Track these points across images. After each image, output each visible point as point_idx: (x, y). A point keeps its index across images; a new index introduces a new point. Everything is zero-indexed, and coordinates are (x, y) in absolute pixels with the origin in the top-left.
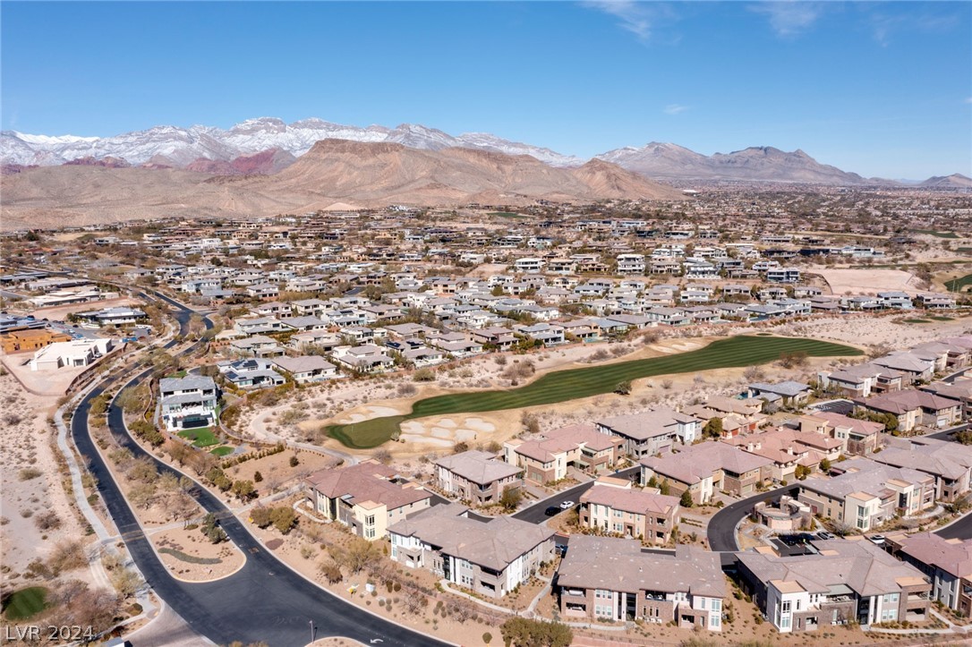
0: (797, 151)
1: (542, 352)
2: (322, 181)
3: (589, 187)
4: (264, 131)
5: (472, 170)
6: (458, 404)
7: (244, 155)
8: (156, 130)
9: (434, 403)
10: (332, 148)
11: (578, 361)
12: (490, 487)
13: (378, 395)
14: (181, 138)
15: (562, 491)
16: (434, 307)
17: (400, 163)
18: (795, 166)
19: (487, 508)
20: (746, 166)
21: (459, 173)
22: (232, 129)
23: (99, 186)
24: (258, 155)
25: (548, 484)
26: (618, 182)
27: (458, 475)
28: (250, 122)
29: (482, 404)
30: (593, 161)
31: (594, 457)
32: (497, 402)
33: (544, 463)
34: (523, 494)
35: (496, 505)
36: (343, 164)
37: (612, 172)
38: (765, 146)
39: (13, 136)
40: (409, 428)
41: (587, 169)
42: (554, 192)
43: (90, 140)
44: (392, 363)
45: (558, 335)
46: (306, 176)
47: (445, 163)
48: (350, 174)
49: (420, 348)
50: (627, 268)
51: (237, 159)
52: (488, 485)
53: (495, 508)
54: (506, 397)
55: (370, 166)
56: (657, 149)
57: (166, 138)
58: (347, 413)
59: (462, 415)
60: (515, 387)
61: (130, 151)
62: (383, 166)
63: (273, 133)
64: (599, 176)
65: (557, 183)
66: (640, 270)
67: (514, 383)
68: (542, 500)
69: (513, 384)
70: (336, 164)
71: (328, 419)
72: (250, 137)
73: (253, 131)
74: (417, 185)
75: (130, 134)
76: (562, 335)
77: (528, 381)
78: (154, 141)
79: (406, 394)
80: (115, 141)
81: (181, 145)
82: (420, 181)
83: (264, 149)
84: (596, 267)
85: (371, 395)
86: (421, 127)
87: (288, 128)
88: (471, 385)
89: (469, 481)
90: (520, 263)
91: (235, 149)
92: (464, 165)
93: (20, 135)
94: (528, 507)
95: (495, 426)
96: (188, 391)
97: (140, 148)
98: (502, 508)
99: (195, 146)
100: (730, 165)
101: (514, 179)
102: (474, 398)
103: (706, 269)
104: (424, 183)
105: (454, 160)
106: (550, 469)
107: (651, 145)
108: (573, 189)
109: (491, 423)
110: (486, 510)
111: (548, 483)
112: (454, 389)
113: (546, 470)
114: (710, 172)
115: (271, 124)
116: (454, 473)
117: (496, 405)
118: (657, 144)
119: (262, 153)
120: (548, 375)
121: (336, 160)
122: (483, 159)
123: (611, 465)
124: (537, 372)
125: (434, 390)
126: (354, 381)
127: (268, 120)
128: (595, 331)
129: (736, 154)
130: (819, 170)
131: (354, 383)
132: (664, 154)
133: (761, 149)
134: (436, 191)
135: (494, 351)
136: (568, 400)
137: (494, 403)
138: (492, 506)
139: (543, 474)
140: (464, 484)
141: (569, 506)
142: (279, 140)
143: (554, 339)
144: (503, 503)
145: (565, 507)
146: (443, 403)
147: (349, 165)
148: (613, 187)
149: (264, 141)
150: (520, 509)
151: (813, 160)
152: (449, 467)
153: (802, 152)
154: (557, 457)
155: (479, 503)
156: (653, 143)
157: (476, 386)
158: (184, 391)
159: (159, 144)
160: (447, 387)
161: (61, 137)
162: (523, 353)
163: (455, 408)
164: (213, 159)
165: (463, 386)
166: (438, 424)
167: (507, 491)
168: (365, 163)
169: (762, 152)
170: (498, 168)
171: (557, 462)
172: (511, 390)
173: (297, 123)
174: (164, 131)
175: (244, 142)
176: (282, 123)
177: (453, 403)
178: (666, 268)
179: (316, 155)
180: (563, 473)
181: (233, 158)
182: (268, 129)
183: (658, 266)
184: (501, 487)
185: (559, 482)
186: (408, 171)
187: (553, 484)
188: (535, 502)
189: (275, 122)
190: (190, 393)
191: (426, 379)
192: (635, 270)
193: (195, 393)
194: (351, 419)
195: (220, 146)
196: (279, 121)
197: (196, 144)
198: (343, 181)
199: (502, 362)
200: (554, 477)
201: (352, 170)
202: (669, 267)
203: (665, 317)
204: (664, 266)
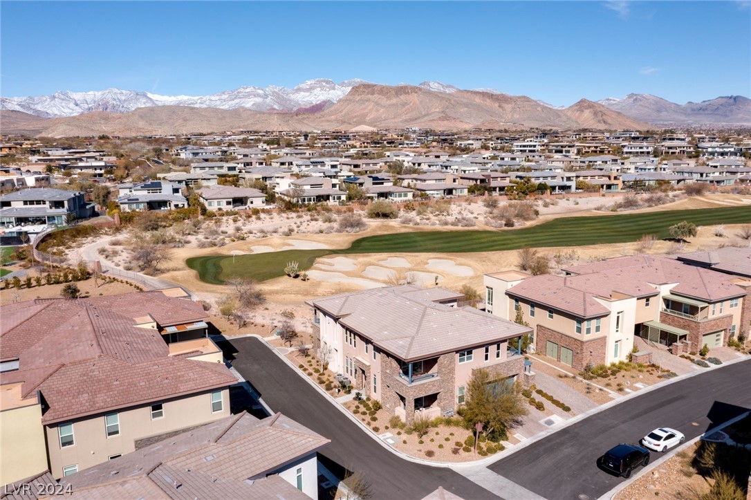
1: (547, 197)
2: (355, 117)
3: (577, 122)
4: (319, 89)
5: (479, 108)
6: (422, 243)
7: (303, 107)
8: (242, 90)
9: (387, 240)
10: (364, 92)
11: (598, 209)
12: (434, 369)
13: (310, 228)
14: (259, 95)
15: (631, 394)
16: (419, 164)
17: (418, 102)
19: (422, 429)
20: (716, 113)
21: (466, 109)
22: (296, 88)
23: (187, 120)
24: (313, 106)
25: (590, 373)
26: (604, 117)
27: (356, 334)
28: (309, 82)
29: (458, 244)
30: (582, 101)
31: (700, 316)
32: (481, 243)
33: (580, 320)
34: (527, 394)
35: (448, 422)
36: (373, 104)
37: (599, 109)
38: (735, 95)
39: (145, 96)
40: (332, 265)
41: (576, 107)
42: (547, 125)
43: (196, 98)
44: (344, 198)
45: (568, 183)
46: (343, 114)
47: (455, 101)
48: (377, 111)
49: (385, 184)
50: (633, 150)
51: (298, 110)
52: (428, 363)
53: (444, 430)
54: (495, 238)
55: (393, 105)
56: (636, 100)
57: (248, 95)
58: (250, 243)
59: (423, 256)
60: (510, 228)
61: (223, 105)
62: (404, 105)
63: (325, 90)
64: (587, 113)
65: (550, 119)
66: (648, 153)
67: (509, 224)
68: (579, 417)
69: (506, 225)
70: (367, 103)
71: (214, 249)
72: (308, 94)
73: (311, 89)
74: (431, 117)
75: (224, 93)
76: (573, 184)
77: (528, 224)
78: (240, 98)
79: (348, 229)
80: (213, 98)
81: (259, 100)
82: (433, 115)
83: (318, 102)
84: (598, 149)
85: (301, 228)
86: (439, 83)
87: (337, 87)
88: (446, 224)
89: (378, 349)
90: (517, 146)
91: (297, 103)
92: (471, 104)
93: (149, 95)
94: (542, 435)
95: (474, 269)
96: (32, 202)
97: (230, 103)
98: (463, 435)
99: (268, 100)
100: (701, 112)
101: (512, 116)
102: (446, 238)
103: (726, 150)
104: (436, 116)
105: (462, 99)
106: (594, 335)
107: (631, 96)
108: (563, 124)
109: (469, 266)
110: (415, 436)
111: (588, 369)
112: (420, 226)
113: (585, 337)
114: (683, 118)
115: (324, 84)
116: (347, 329)
117: (478, 246)
118: (636, 95)
119: (316, 105)
120: (557, 219)
121: (367, 101)
122: (488, 100)
123: (735, 338)
124: (541, 217)
125: (392, 227)
126: (284, 212)
127: (322, 81)
128: (615, 182)
129: (707, 103)
131: (284, 215)
132: (641, 103)
133: (731, 98)
134: (446, 122)
135: (483, 194)
136: (594, 244)
137: (476, 244)
138: (435, 425)
139: (576, 347)
140: (366, 357)
141: (671, 443)
142: (330, 96)
143: (563, 188)
144: (468, 418)
145: (660, 446)
146: (398, 241)
147: (377, 104)
148: (599, 121)
149: (318, 97)
150: (518, 441)
152: (335, 313)
154: (614, 307)
155: (401, 412)
156: (633, 94)
157: (453, 224)
158: (25, 203)
159: (243, 100)
160: (411, 225)
161: (178, 97)
162: (520, 199)
163: (416, 247)
164: (281, 109)
165: (434, 224)
166: (382, 263)
167: (480, 382)
168: (389, 102)
169: (732, 100)
170: (499, 106)
171: (613, 317)
172: (504, 231)
173: (344, 83)
174: (247, 91)
175: (304, 98)
176: (333, 83)
177: (415, 241)
178: (678, 150)
179: (351, 98)
180: (627, 348)
181: (295, 109)
182: (322, 88)
183: (669, 148)
184: (463, 373)
185: (616, 369)
186: (425, 109)
187: (603, 373)
188: (560, 421)
189: (327, 82)
190: (35, 206)
191: (385, 216)
192: (642, 153)
193: (42, 206)
194: (252, 251)
195: (286, 100)
196: (330, 81)
197: (269, 98)
198: (372, 116)
199: (492, 204)
200: (603, 359)
201: (379, 108)
202: (682, 149)
203: (702, 175)
204: (676, 148)
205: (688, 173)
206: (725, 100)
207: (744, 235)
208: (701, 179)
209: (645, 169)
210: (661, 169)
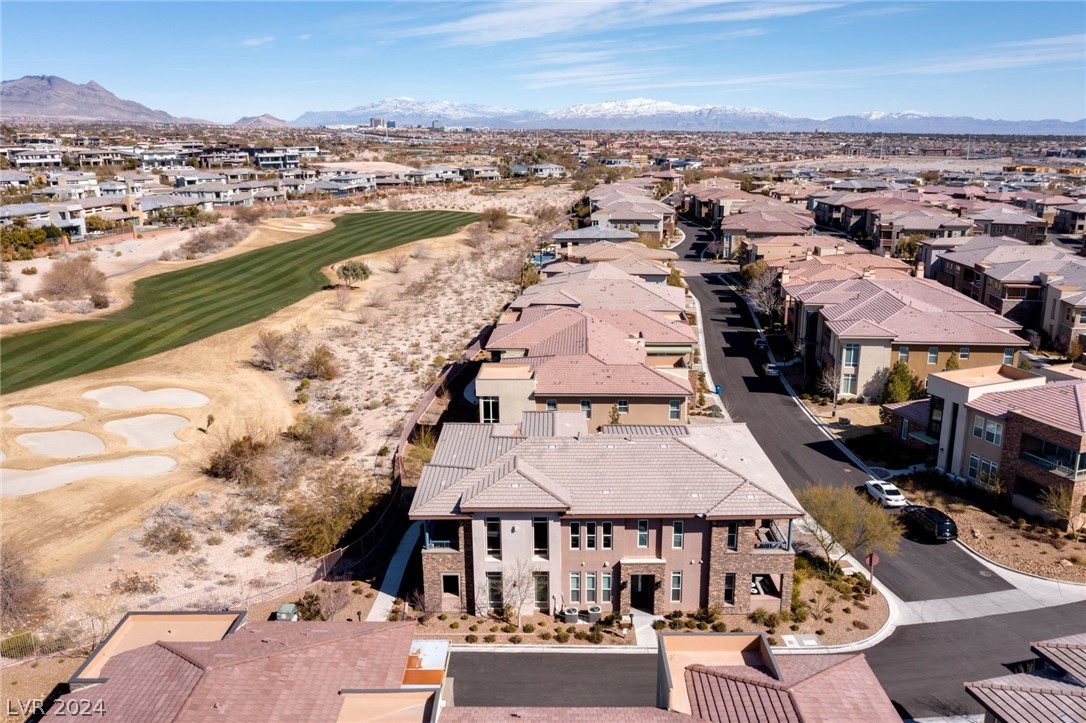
0: (91, 82)
1: (65, 248)
11: (164, 258)
18: (91, 101)
38: (48, 75)
45: (75, 222)
50: (31, 161)
66: (57, 164)
69: (96, 305)
103: (167, 156)
120: (138, 283)
130: (122, 107)
133: (43, 78)
151: (112, 94)
153: (97, 85)
169: (45, 83)
178: (101, 159)
183: (89, 157)
192: (47, 164)
202: (106, 157)
203: (218, 195)
204: (97, 156)
205: (198, 193)
206: (36, 81)
207: (391, 267)
208: (218, 200)
209: (114, 191)
210: (133, 188)
